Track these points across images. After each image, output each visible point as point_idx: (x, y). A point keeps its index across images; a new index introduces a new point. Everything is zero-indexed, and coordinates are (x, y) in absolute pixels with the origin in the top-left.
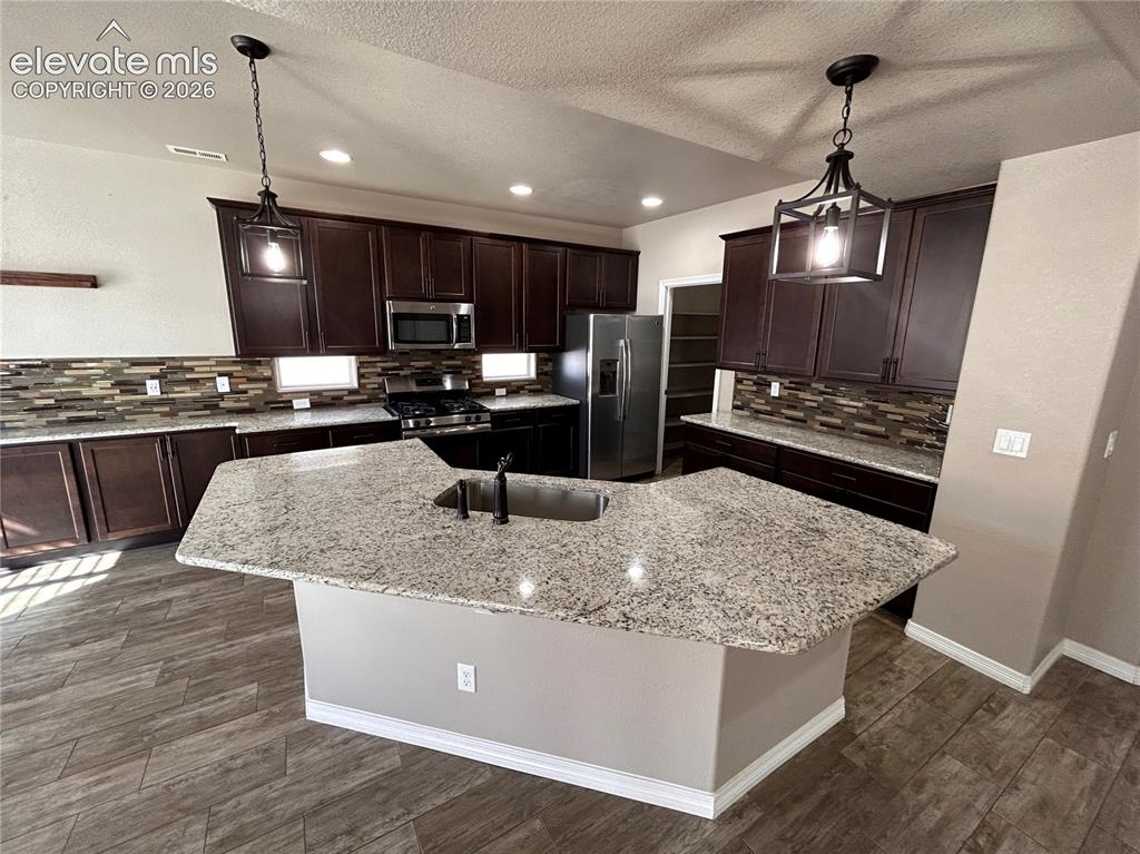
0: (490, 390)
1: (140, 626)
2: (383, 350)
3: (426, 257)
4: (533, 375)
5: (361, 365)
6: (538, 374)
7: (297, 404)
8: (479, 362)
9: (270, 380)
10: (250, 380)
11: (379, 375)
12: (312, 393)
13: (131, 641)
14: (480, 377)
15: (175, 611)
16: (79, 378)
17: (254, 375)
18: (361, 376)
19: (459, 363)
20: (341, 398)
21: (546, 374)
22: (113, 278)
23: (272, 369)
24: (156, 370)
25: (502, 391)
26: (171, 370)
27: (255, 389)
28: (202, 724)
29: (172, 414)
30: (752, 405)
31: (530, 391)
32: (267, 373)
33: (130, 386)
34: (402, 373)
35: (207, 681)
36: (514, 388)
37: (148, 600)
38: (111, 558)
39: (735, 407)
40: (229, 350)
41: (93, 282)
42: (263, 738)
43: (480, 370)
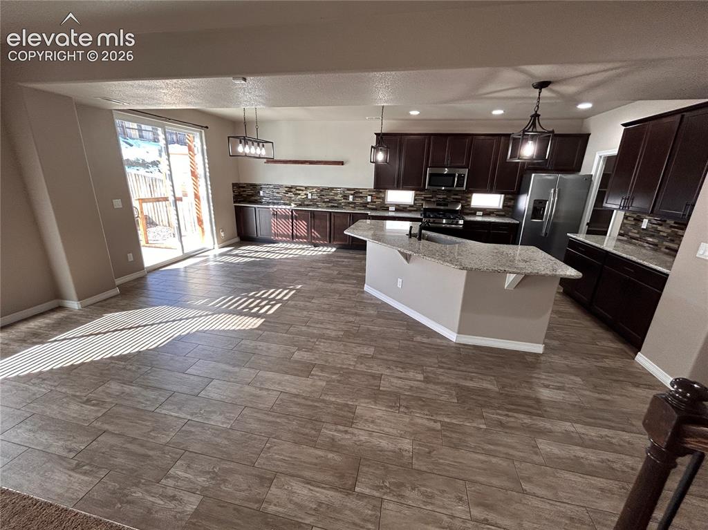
0: (474, 212)
1: (336, 264)
2: (423, 189)
3: (449, 149)
4: (501, 207)
5: (416, 195)
6: (503, 206)
7: (391, 209)
8: (470, 198)
9: (384, 199)
10: (377, 198)
11: (423, 200)
12: (396, 205)
13: (334, 266)
14: (470, 205)
15: (344, 263)
16: (335, 193)
17: (378, 196)
18: (415, 200)
19: (460, 197)
20: (406, 208)
21: (509, 207)
22: (347, 161)
23: (385, 194)
24: (352, 192)
25: (481, 213)
26: (357, 193)
27: (378, 201)
28: (343, 283)
29: (354, 208)
30: (630, 234)
31: (497, 215)
32: (383, 196)
33: (346, 197)
34: (432, 200)
35: (347, 277)
36: (487, 212)
37: (339, 260)
38: (334, 249)
39: (620, 234)
40: (372, 186)
41: (342, 163)
42: (354, 289)
43: (470, 202)
